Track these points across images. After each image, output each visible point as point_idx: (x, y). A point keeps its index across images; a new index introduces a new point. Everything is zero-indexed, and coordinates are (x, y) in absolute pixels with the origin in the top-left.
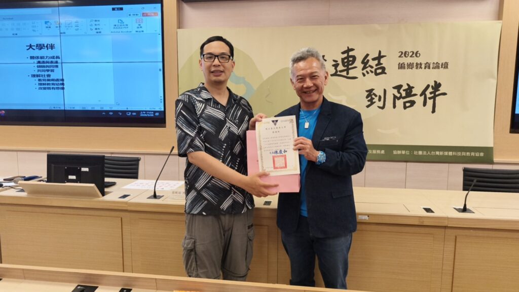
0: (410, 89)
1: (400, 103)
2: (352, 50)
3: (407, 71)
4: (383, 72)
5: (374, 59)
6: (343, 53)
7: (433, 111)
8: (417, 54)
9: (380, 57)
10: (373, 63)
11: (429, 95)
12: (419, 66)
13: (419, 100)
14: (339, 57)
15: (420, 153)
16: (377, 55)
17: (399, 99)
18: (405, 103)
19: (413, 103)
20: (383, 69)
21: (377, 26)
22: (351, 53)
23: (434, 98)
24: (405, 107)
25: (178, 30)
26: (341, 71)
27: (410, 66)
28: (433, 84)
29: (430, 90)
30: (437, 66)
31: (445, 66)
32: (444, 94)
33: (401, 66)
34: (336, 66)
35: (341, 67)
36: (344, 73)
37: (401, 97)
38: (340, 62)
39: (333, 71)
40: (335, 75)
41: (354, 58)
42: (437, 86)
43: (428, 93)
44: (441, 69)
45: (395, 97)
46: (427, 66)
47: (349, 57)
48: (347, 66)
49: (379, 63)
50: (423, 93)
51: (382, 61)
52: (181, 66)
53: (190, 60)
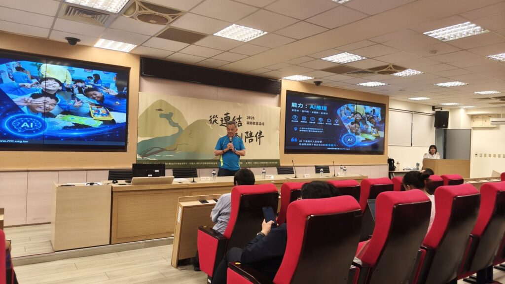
0: (251, 133)
1: (247, 140)
2: (229, 114)
3: (250, 125)
4: (241, 125)
5: (237, 119)
6: (225, 115)
7: (260, 144)
8: (253, 118)
9: (239, 118)
10: (237, 121)
11: (258, 137)
12: (254, 123)
13: (254, 138)
14: (223, 117)
15: (256, 163)
16: (238, 117)
17: (247, 138)
18: (249, 140)
19: (252, 140)
20: (241, 124)
21: (239, 104)
22: (228, 115)
23: (260, 138)
24: (250, 142)
26: (224, 124)
27: (251, 123)
28: (259, 132)
29: (258, 134)
30: (260, 124)
31: (263, 124)
32: (263, 136)
33: (248, 123)
34: (222, 121)
35: (224, 122)
36: (225, 125)
37: (248, 137)
38: (224, 119)
39: (220, 123)
40: (221, 125)
41: (229, 117)
42: (261, 133)
43: (257, 136)
44: (262, 126)
45: (246, 137)
46: (257, 124)
47: (227, 117)
48: (226, 121)
49: (239, 121)
50: (256, 136)
51: (241, 120)
52: (140, 114)
53: (147, 111)
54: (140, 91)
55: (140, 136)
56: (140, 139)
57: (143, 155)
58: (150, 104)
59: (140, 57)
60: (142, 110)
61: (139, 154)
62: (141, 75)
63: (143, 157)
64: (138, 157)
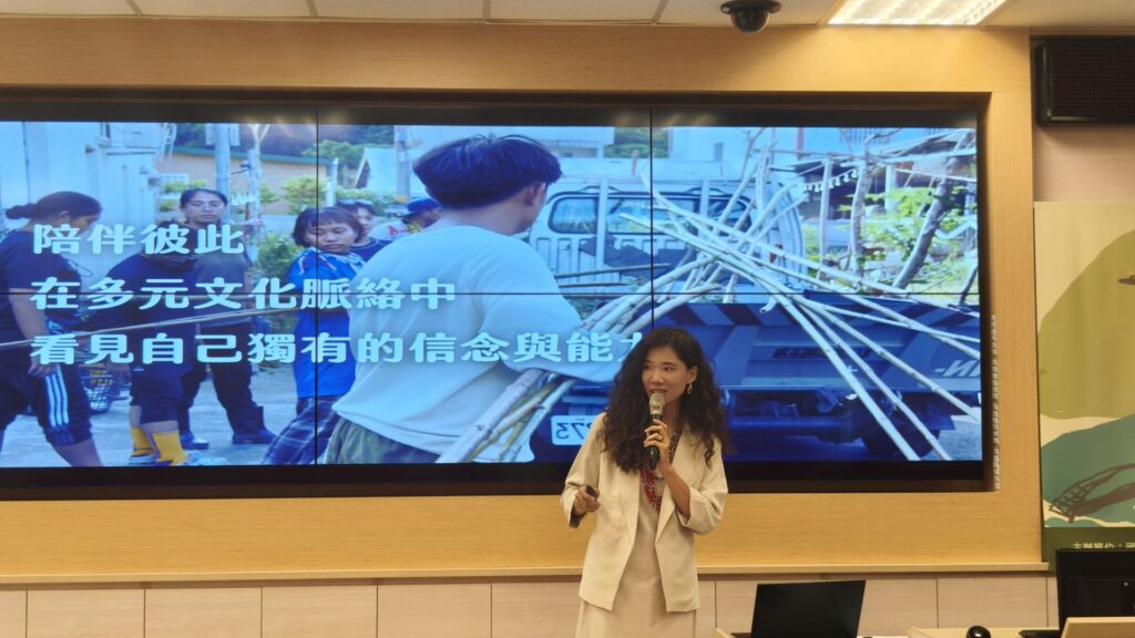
25: (1037, 204)
52: (1045, 306)
53: (1076, 288)
54: (1037, 196)
55: (1050, 415)
56: (1052, 429)
57: (1075, 502)
58: (1088, 256)
59: (1032, 39)
60: (1051, 290)
61: (1055, 502)
62: (1040, 121)
63: (1071, 513)
64: (1048, 515)
